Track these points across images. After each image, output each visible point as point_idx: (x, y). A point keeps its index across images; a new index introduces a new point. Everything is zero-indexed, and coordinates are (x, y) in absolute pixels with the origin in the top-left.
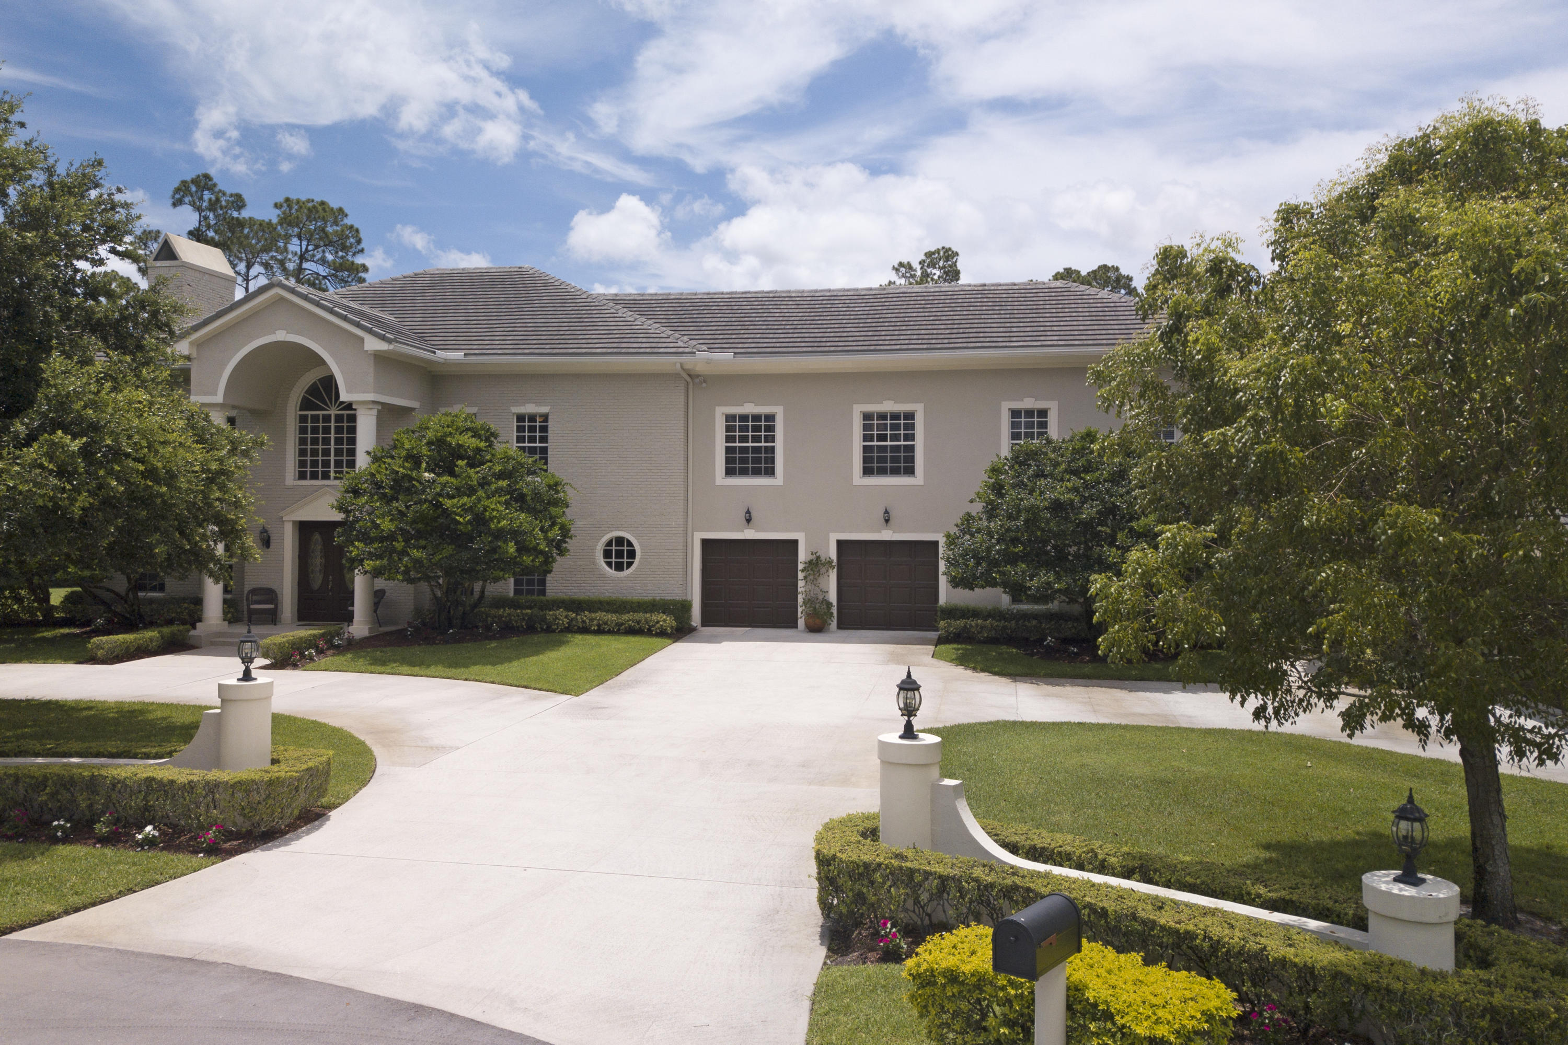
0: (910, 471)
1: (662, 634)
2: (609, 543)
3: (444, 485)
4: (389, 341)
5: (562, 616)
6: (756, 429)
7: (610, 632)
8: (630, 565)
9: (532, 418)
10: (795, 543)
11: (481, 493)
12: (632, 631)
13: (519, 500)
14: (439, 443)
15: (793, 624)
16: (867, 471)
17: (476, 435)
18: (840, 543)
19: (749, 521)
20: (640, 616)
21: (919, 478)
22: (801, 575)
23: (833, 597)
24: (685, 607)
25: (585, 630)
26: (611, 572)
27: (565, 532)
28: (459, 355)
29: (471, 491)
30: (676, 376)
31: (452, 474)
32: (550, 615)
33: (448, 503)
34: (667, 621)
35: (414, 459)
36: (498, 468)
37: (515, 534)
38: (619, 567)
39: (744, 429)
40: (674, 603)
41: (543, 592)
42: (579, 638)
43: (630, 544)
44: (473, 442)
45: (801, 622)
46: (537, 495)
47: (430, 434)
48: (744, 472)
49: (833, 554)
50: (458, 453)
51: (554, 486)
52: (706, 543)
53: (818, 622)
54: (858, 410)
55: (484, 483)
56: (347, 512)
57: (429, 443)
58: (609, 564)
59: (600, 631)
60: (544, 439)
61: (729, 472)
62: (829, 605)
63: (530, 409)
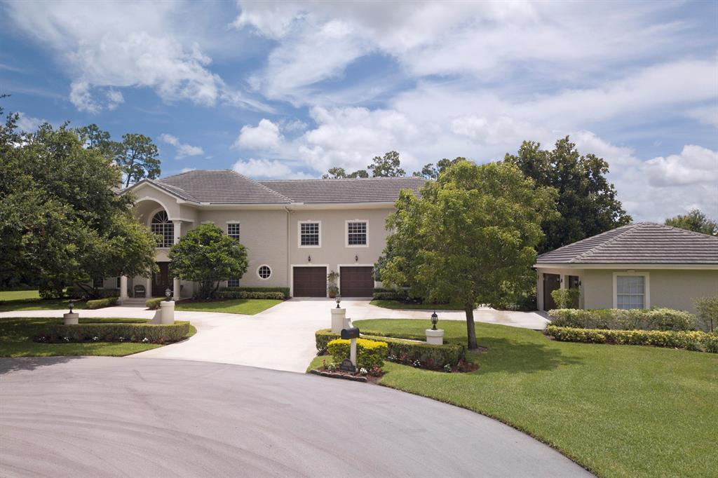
0: (364, 243)
1: (280, 299)
2: (261, 269)
3: (206, 249)
4: (185, 200)
5: (245, 293)
6: (312, 228)
7: (262, 298)
8: (268, 276)
9: (234, 225)
10: (326, 267)
11: (218, 251)
12: (269, 298)
13: (231, 254)
14: (204, 235)
15: (325, 296)
16: (350, 243)
17: (216, 232)
18: (341, 267)
19: (309, 260)
20: (272, 293)
21: (367, 245)
22: (327, 279)
23: (339, 286)
24: (288, 290)
25: (253, 298)
26: (262, 278)
27: (246, 264)
28: (208, 204)
29: (215, 251)
30: (283, 211)
31: (208, 245)
32: (241, 293)
33: (208, 255)
34: (281, 295)
35: (195, 240)
36: (224, 243)
37: (230, 265)
38: (265, 277)
39: (308, 229)
40: (284, 288)
41: (238, 286)
42: (251, 300)
43: (268, 269)
44: (215, 234)
45: (328, 295)
46: (237, 252)
47: (201, 232)
48: (308, 244)
49: (339, 271)
50: (210, 238)
51: (243, 249)
52: (294, 268)
53: (333, 295)
54: (347, 222)
55: (219, 248)
56: (173, 258)
57: (201, 235)
58: (261, 276)
59: (258, 298)
60: (238, 233)
61: (303, 244)
62: (337, 289)
63: (233, 222)
